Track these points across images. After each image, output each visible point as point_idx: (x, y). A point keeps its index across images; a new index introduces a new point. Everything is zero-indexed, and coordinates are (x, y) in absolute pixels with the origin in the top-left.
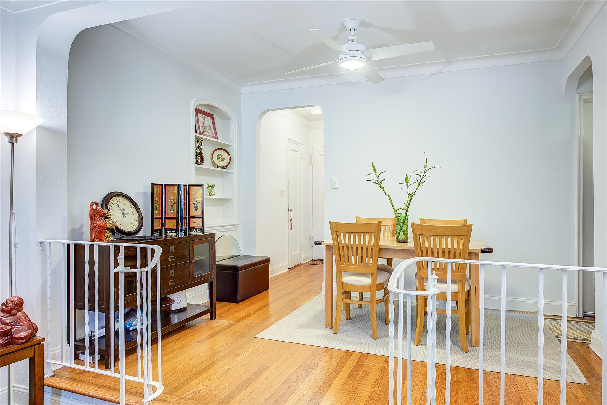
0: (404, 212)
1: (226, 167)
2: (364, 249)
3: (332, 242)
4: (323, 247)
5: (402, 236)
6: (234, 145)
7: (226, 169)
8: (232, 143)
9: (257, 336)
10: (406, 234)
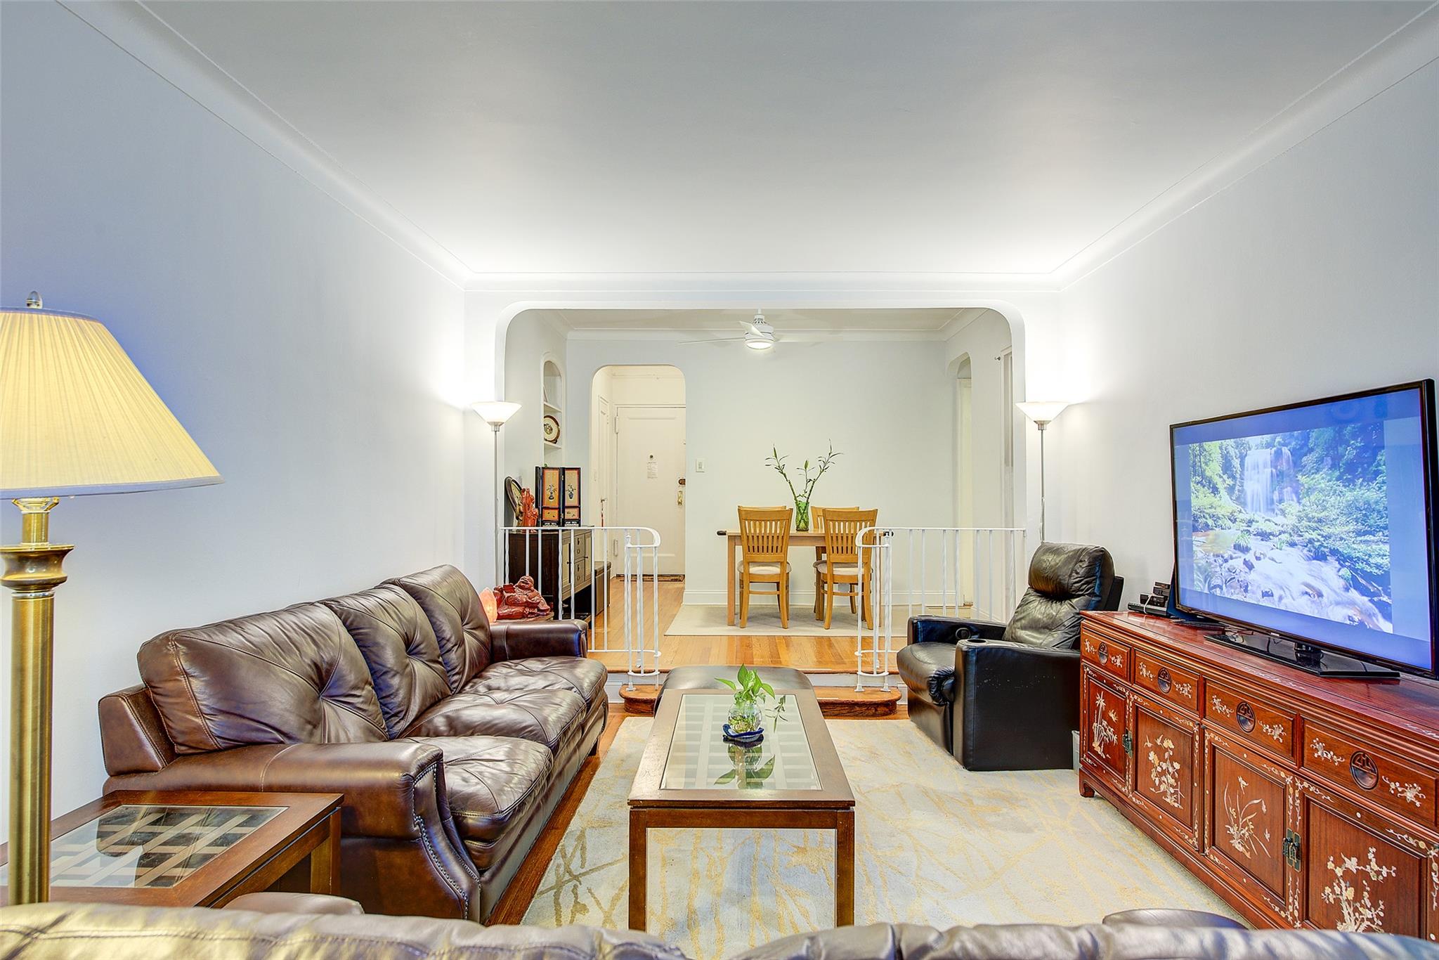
0: (804, 500)
1: (555, 441)
2: (770, 538)
3: (740, 532)
4: (727, 536)
5: (802, 525)
6: (562, 411)
7: (555, 443)
8: (560, 409)
9: (666, 634)
10: (807, 523)
